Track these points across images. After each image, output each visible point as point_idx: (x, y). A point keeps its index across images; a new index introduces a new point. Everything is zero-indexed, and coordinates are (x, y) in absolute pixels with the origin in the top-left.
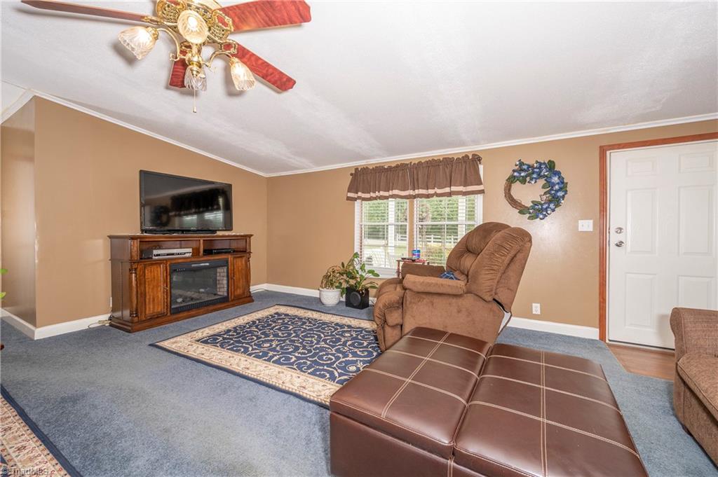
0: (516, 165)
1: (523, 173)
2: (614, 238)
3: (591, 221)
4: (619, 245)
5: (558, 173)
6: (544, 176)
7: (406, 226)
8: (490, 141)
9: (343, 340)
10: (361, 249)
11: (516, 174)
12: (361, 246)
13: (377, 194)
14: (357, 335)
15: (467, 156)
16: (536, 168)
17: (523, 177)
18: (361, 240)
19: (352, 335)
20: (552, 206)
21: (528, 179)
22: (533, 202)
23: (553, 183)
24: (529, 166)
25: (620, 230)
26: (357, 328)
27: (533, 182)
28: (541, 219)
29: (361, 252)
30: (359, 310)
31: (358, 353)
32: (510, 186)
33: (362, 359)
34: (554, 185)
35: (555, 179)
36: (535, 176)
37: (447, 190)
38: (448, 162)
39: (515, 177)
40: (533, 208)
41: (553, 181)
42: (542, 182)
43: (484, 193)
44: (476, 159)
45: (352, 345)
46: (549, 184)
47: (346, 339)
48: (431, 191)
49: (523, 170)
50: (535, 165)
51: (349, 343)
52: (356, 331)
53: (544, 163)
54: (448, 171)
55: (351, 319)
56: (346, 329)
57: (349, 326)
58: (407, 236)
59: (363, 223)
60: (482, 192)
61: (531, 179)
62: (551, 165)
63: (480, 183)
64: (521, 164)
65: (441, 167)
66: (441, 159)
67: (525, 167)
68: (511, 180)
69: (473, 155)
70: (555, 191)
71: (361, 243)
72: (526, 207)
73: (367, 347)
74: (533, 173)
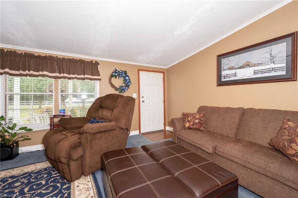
0: (114, 70)
1: (116, 74)
2: (141, 100)
3: (136, 94)
4: (143, 102)
5: (128, 76)
6: (123, 76)
7: (52, 95)
8: (103, 57)
9: (16, 190)
10: (6, 113)
11: (114, 74)
12: (6, 110)
13: (27, 72)
14: (29, 179)
15: (92, 61)
16: (121, 73)
17: (116, 75)
18: (6, 106)
19: (23, 183)
20: (127, 88)
21: (118, 77)
22: (120, 86)
23: (127, 79)
24: (119, 72)
25: (143, 97)
26: (23, 175)
27: (120, 78)
28: (123, 93)
29: (6, 115)
30: (10, 161)
31: (44, 192)
32: (111, 78)
33: (51, 194)
34: (127, 80)
35: (127, 78)
36: (120, 76)
37: (82, 76)
38: (82, 61)
39: (113, 75)
40: (120, 88)
41: (126, 78)
42: (122, 79)
43: (101, 80)
44: (97, 64)
45: (31, 189)
46: (125, 80)
47: (19, 188)
48: (72, 76)
49: (116, 73)
50: (121, 71)
51: (26, 190)
52: (25, 178)
53: (123, 71)
54: (82, 67)
55: (9, 171)
56: (10, 180)
57: (13, 177)
58: (54, 101)
59: (7, 92)
60: (100, 80)
61: (119, 77)
62: (125, 72)
63: (99, 75)
64: (116, 70)
65: (78, 64)
66: (72, 58)
67: (117, 72)
68: (112, 76)
69: (95, 61)
70: (127, 82)
71: (6, 108)
72: (117, 88)
73: (47, 183)
74: (120, 74)
